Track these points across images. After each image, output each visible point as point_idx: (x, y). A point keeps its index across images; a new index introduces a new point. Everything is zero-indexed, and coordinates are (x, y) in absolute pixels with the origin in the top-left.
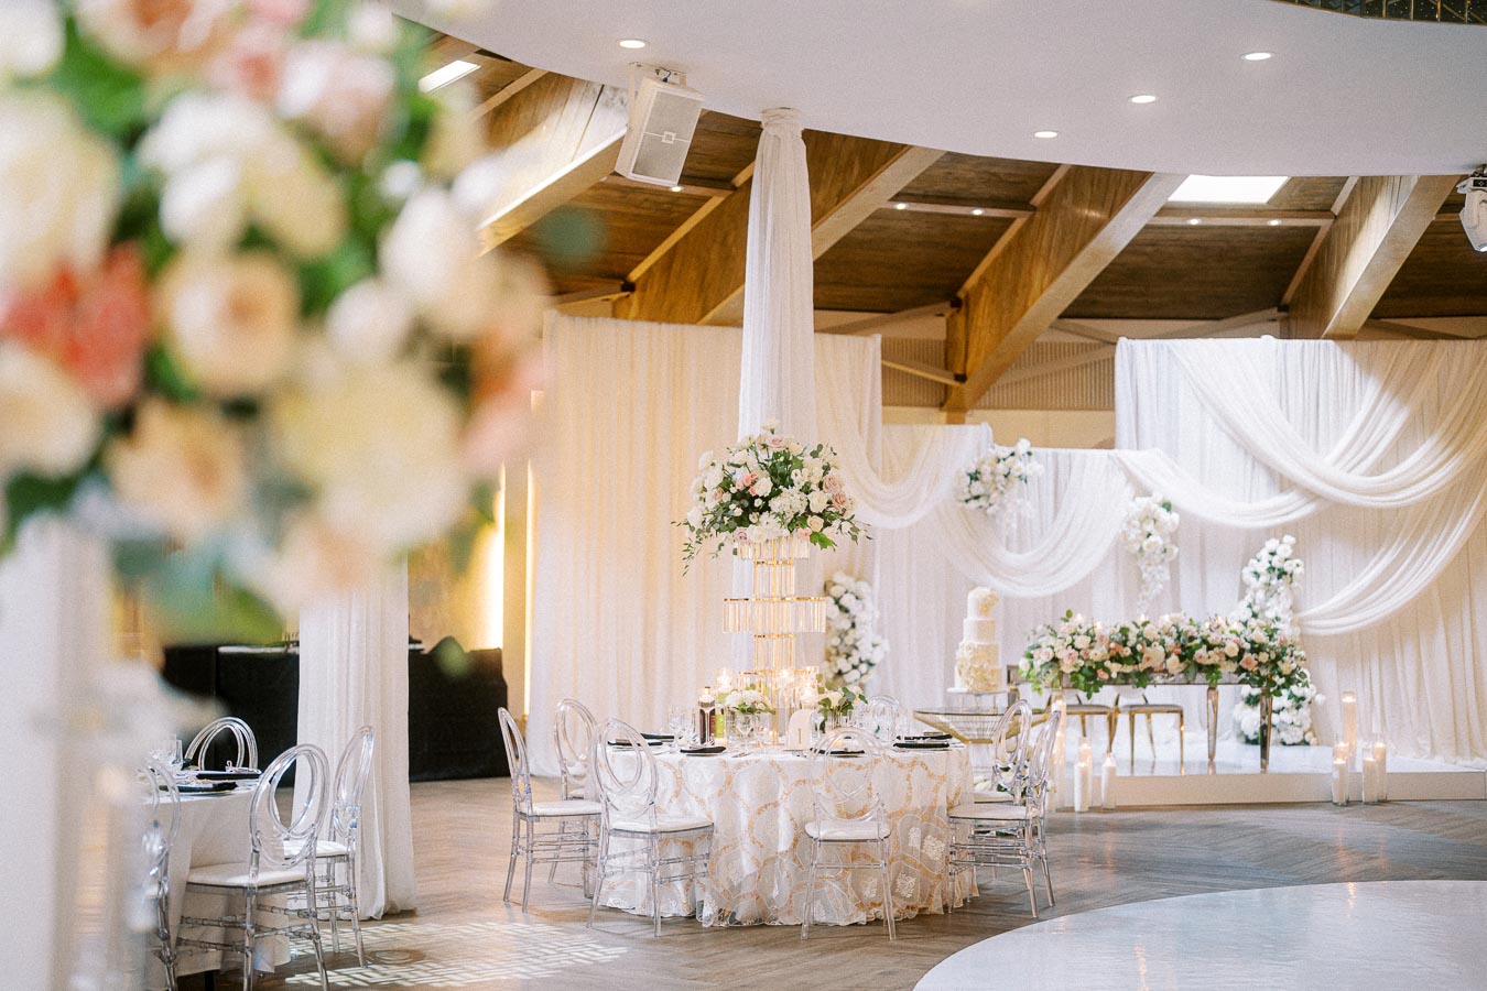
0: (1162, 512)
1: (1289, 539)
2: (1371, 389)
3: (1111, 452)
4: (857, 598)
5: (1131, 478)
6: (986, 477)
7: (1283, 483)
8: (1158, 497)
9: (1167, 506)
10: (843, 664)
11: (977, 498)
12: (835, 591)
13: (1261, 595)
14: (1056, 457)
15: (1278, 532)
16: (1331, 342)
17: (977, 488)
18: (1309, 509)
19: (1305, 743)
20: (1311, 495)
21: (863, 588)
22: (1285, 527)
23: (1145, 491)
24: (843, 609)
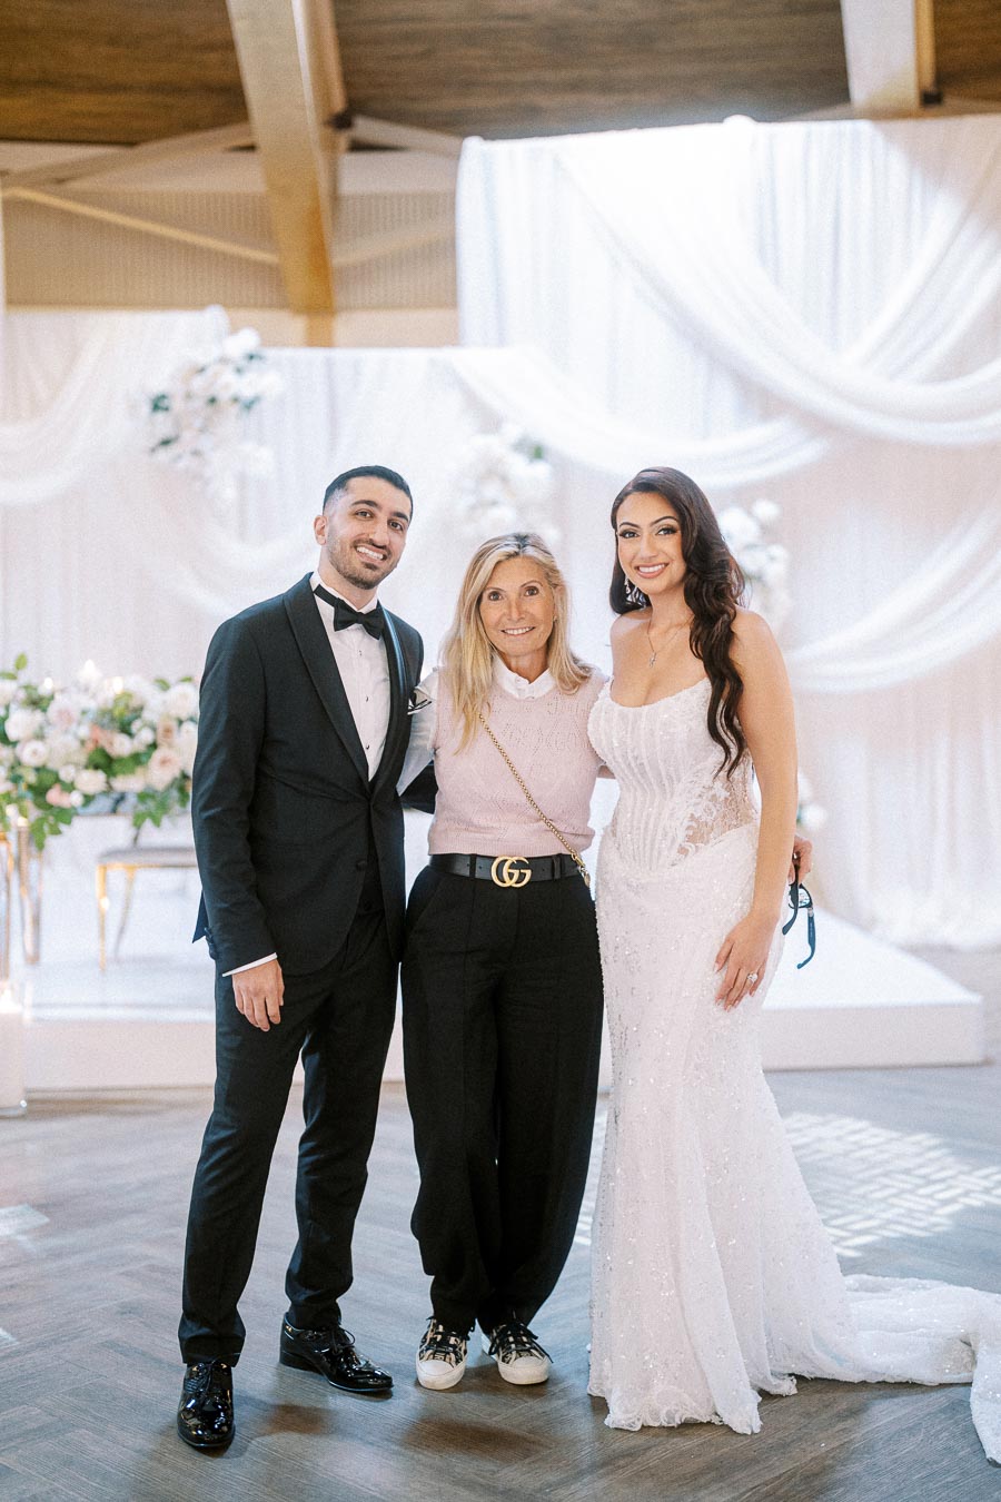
0: (519, 466)
1: (766, 509)
2: (943, 212)
3: (446, 354)
5: (472, 402)
6: (177, 404)
7: (761, 400)
8: (512, 432)
9: (538, 453)
11: (166, 443)
14: (329, 364)
15: (743, 496)
16: (865, 127)
17: (163, 425)
18: (810, 451)
20: (816, 424)
22: (769, 489)
23: (490, 422)
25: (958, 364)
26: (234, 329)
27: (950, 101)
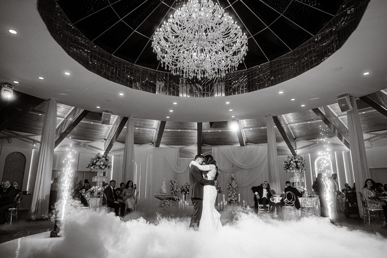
4: (174, 182)
7: (234, 166)
10: (172, 191)
12: (172, 182)
13: (231, 182)
20: (238, 167)
24: (172, 184)
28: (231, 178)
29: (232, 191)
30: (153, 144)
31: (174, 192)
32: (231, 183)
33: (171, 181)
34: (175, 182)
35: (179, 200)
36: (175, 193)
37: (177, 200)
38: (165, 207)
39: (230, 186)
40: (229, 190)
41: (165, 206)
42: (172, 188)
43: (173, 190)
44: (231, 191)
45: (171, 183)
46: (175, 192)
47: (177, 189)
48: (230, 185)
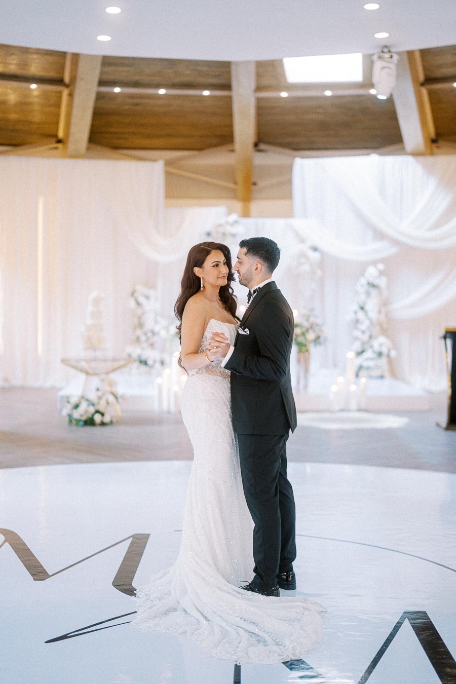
0: (310, 253)
1: (381, 267)
2: (432, 184)
3: (291, 221)
5: (297, 234)
6: (213, 234)
7: (380, 235)
8: (309, 244)
9: (315, 249)
10: (139, 332)
12: (136, 295)
15: (374, 263)
16: (410, 159)
18: (393, 250)
19: (382, 377)
20: (395, 242)
21: (151, 293)
22: (382, 261)
23: (303, 241)
24: (138, 304)
25: (437, 225)
26: (229, 213)
27: (441, 143)
28: (363, 281)
29: (367, 334)
30: (60, 145)
31: (146, 334)
32: (364, 303)
33: (133, 294)
34: (147, 297)
35: (162, 363)
36: (148, 339)
37: (158, 365)
38: (103, 402)
39: (361, 315)
40: (356, 328)
41: (100, 398)
42: (136, 321)
43: (141, 325)
44: (363, 332)
45: (132, 304)
46: (150, 334)
47: (156, 322)
48: (362, 308)
